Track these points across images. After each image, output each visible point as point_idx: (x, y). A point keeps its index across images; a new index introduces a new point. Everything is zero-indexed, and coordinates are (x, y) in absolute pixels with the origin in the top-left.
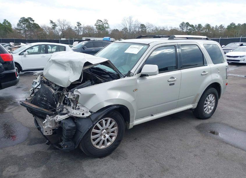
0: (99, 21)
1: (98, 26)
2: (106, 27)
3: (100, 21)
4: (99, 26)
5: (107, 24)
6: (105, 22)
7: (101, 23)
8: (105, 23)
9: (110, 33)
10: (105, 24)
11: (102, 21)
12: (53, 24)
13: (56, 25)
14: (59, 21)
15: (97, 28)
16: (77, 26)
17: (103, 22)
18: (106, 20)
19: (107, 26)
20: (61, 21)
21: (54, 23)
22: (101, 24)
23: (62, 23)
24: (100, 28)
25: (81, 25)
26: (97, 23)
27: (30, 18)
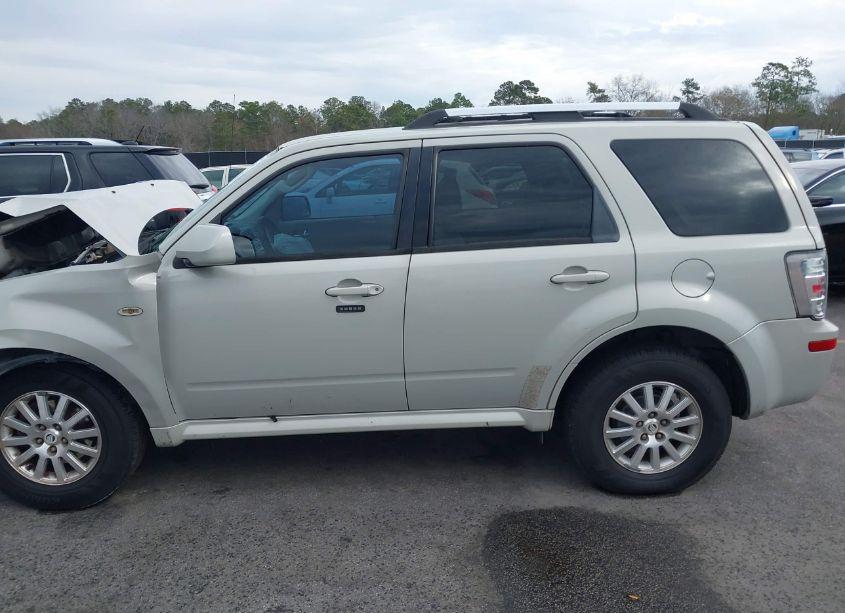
0: (773, 69)
1: (766, 87)
2: (802, 88)
3: (780, 66)
4: (773, 85)
5: (807, 74)
6: (797, 70)
7: (783, 74)
8: (797, 74)
9: (818, 109)
10: (796, 79)
11: (784, 68)
12: (598, 95)
13: (606, 97)
14: (618, 82)
15: (761, 94)
16: (684, 93)
17: (790, 70)
18: (801, 62)
19: (804, 82)
20: (624, 81)
21: (600, 91)
22: (779, 76)
23: (629, 87)
24: (777, 92)
25: (698, 89)
26: (764, 76)
27: (527, 83)
